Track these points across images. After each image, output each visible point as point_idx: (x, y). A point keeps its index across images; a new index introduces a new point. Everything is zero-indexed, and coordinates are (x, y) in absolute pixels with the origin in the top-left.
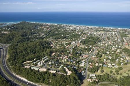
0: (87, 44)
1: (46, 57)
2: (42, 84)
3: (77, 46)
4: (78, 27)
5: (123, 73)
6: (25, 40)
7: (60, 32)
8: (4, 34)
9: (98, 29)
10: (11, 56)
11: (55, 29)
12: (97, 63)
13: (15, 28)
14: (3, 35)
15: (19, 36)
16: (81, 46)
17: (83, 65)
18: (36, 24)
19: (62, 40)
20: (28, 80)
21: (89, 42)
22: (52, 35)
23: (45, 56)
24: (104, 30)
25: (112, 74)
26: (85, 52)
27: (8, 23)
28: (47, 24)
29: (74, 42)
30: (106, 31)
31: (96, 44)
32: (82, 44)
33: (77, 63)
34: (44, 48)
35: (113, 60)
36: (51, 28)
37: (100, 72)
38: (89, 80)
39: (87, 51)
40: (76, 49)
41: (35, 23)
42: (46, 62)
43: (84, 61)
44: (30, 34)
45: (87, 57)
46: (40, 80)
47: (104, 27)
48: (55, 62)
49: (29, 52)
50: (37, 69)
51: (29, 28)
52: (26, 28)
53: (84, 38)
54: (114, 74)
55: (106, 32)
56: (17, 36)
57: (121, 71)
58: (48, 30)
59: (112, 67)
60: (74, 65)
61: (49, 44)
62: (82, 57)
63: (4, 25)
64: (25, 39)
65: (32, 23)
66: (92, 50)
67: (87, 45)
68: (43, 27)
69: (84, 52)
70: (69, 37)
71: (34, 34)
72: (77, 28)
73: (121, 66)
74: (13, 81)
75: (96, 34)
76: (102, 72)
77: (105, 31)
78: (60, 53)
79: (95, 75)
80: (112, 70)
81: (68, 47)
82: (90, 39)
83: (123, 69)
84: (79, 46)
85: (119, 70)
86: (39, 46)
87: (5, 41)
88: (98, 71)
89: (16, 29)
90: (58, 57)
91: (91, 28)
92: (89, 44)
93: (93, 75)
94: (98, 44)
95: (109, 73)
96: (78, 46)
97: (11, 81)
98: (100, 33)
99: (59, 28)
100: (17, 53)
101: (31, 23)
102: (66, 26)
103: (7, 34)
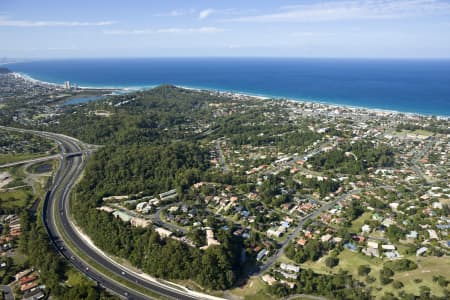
0: (332, 167)
1: (172, 191)
2: (124, 260)
3: (289, 170)
4: (337, 112)
5: (411, 281)
6: (144, 137)
7: (261, 123)
8: (99, 118)
9: (411, 121)
10: (88, 177)
11: (251, 112)
12: (331, 233)
13: (133, 103)
14: (96, 121)
15: (131, 126)
16: (302, 173)
17: (277, 234)
18: (202, 94)
19: (255, 148)
20: (96, 245)
21: (342, 161)
22: (231, 131)
23: (170, 189)
24: (433, 129)
25: (362, 279)
26: (312, 193)
27: (126, 89)
28: (237, 95)
29: (287, 159)
30: (441, 132)
31: (367, 173)
32: (309, 166)
33: (261, 224)
34: (180, 165)
35: (396, 234)
36: (242, 109)
37: (325, 265)
38: (266, 278)
39: (321, 192)
40: (282, 180)
41: (199, 90)
42: (163, 204)
43: (291, 220)
44: (166, 124)
45: (309, 212)
46: (120, 248)
47: (438, 118)
48: (189, 209)
49: (135, 171)
50: (125, 217)
51: (174, 106)
52: (166, 103)
53: (325, 149)
54: (373, 280)
55: (438, 135)
56: (127, 124)
57: (407, 274)
58: (230, 113)
59: (377, 256)
60: (249, 227)
61: (206, 156)
62: (290, 208)
63: (113, 94)
64: (145, 135)
65: (191, 92)
66: (340, 189)
67: (330, 171)
68: (217, 105)
69: (307, 193)
70: (280, 139)
71: (180, 122)
72: (331, 114)
73: (410, 258)
74: (62, 239)
75: (390, 137)
76: (332, 267)
77: (435, 131)
78: (219, 185)
79: (296, 269)
80: (372, 267)
81: (257, 172)
82: (347, 154)
83: (416, 267)
84: (296, 172)
85: (400, 270)
86: (169, 159)
87: (94, 137)
88: (320, 260)
89: (138, 105)
90: (207, 194)
91: (383, 118)
92: (338, 169)
93: (291, 268)
94: (377, 172)
95: (355, 273)
96: (292, 171)
97: (57, 238)
98: (411, 136)
99: (265, 110)
100: (103, 169)
101: (188, 92)
102: (296, 105)
103: (104, 117)
